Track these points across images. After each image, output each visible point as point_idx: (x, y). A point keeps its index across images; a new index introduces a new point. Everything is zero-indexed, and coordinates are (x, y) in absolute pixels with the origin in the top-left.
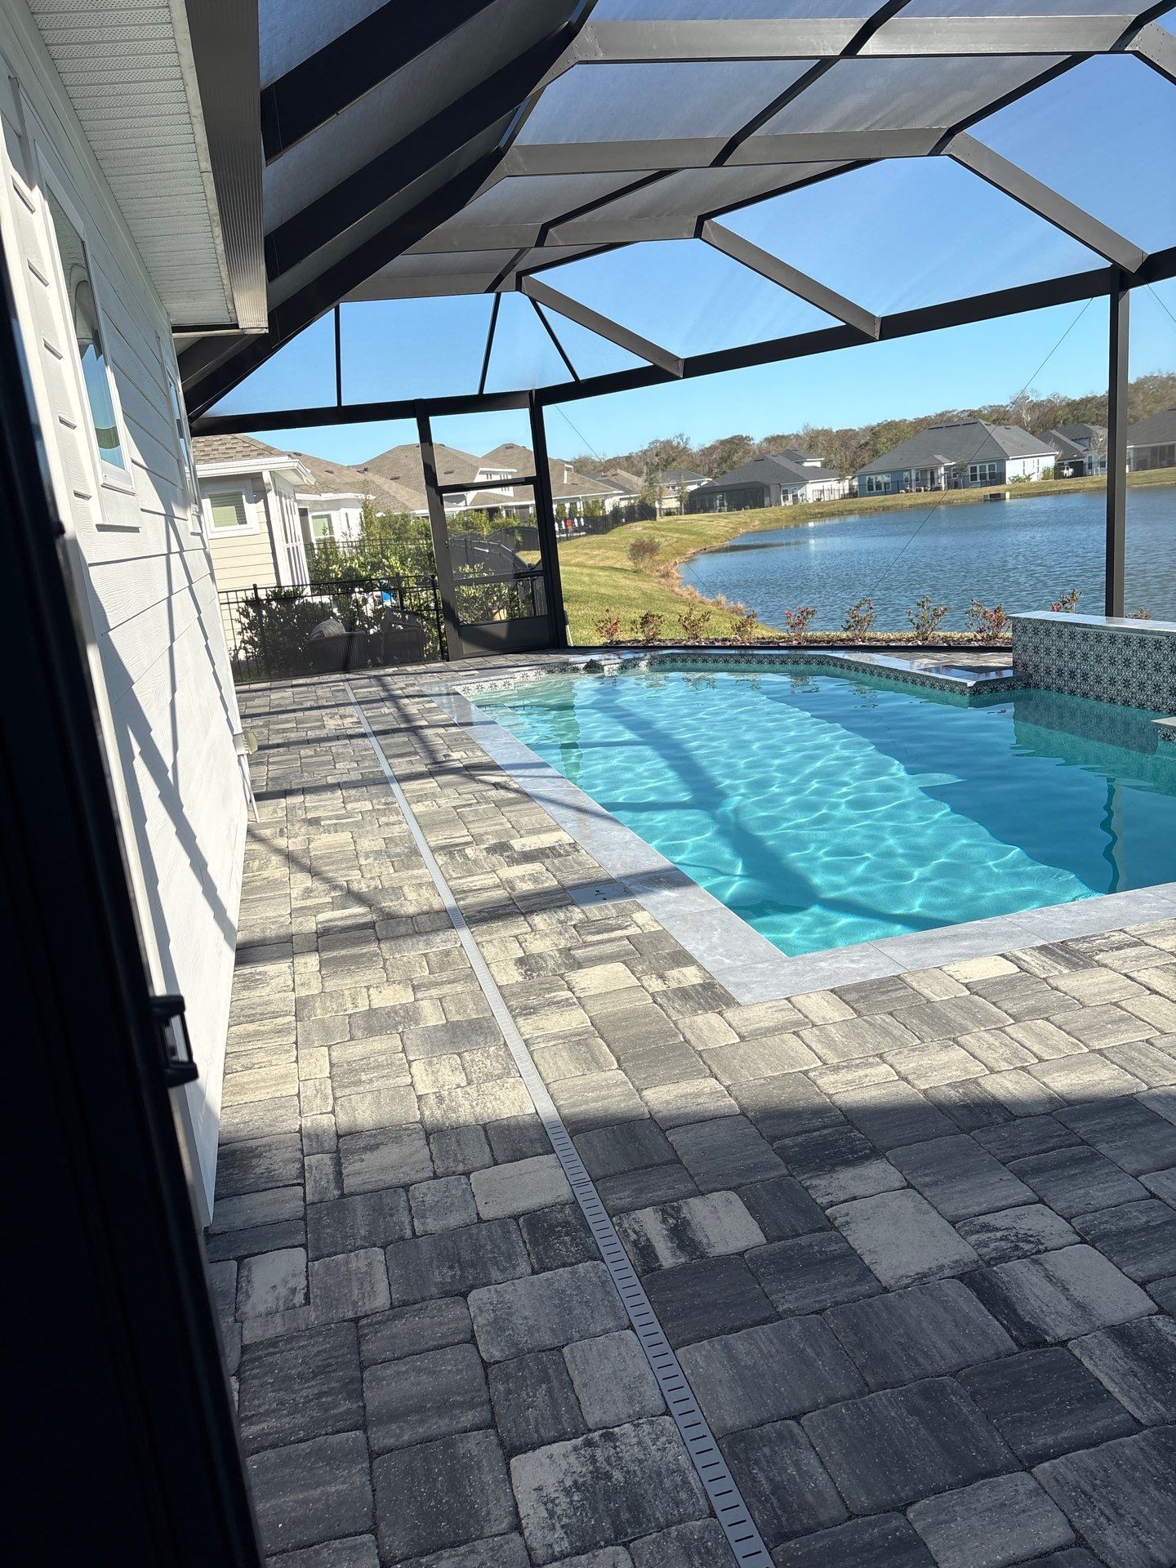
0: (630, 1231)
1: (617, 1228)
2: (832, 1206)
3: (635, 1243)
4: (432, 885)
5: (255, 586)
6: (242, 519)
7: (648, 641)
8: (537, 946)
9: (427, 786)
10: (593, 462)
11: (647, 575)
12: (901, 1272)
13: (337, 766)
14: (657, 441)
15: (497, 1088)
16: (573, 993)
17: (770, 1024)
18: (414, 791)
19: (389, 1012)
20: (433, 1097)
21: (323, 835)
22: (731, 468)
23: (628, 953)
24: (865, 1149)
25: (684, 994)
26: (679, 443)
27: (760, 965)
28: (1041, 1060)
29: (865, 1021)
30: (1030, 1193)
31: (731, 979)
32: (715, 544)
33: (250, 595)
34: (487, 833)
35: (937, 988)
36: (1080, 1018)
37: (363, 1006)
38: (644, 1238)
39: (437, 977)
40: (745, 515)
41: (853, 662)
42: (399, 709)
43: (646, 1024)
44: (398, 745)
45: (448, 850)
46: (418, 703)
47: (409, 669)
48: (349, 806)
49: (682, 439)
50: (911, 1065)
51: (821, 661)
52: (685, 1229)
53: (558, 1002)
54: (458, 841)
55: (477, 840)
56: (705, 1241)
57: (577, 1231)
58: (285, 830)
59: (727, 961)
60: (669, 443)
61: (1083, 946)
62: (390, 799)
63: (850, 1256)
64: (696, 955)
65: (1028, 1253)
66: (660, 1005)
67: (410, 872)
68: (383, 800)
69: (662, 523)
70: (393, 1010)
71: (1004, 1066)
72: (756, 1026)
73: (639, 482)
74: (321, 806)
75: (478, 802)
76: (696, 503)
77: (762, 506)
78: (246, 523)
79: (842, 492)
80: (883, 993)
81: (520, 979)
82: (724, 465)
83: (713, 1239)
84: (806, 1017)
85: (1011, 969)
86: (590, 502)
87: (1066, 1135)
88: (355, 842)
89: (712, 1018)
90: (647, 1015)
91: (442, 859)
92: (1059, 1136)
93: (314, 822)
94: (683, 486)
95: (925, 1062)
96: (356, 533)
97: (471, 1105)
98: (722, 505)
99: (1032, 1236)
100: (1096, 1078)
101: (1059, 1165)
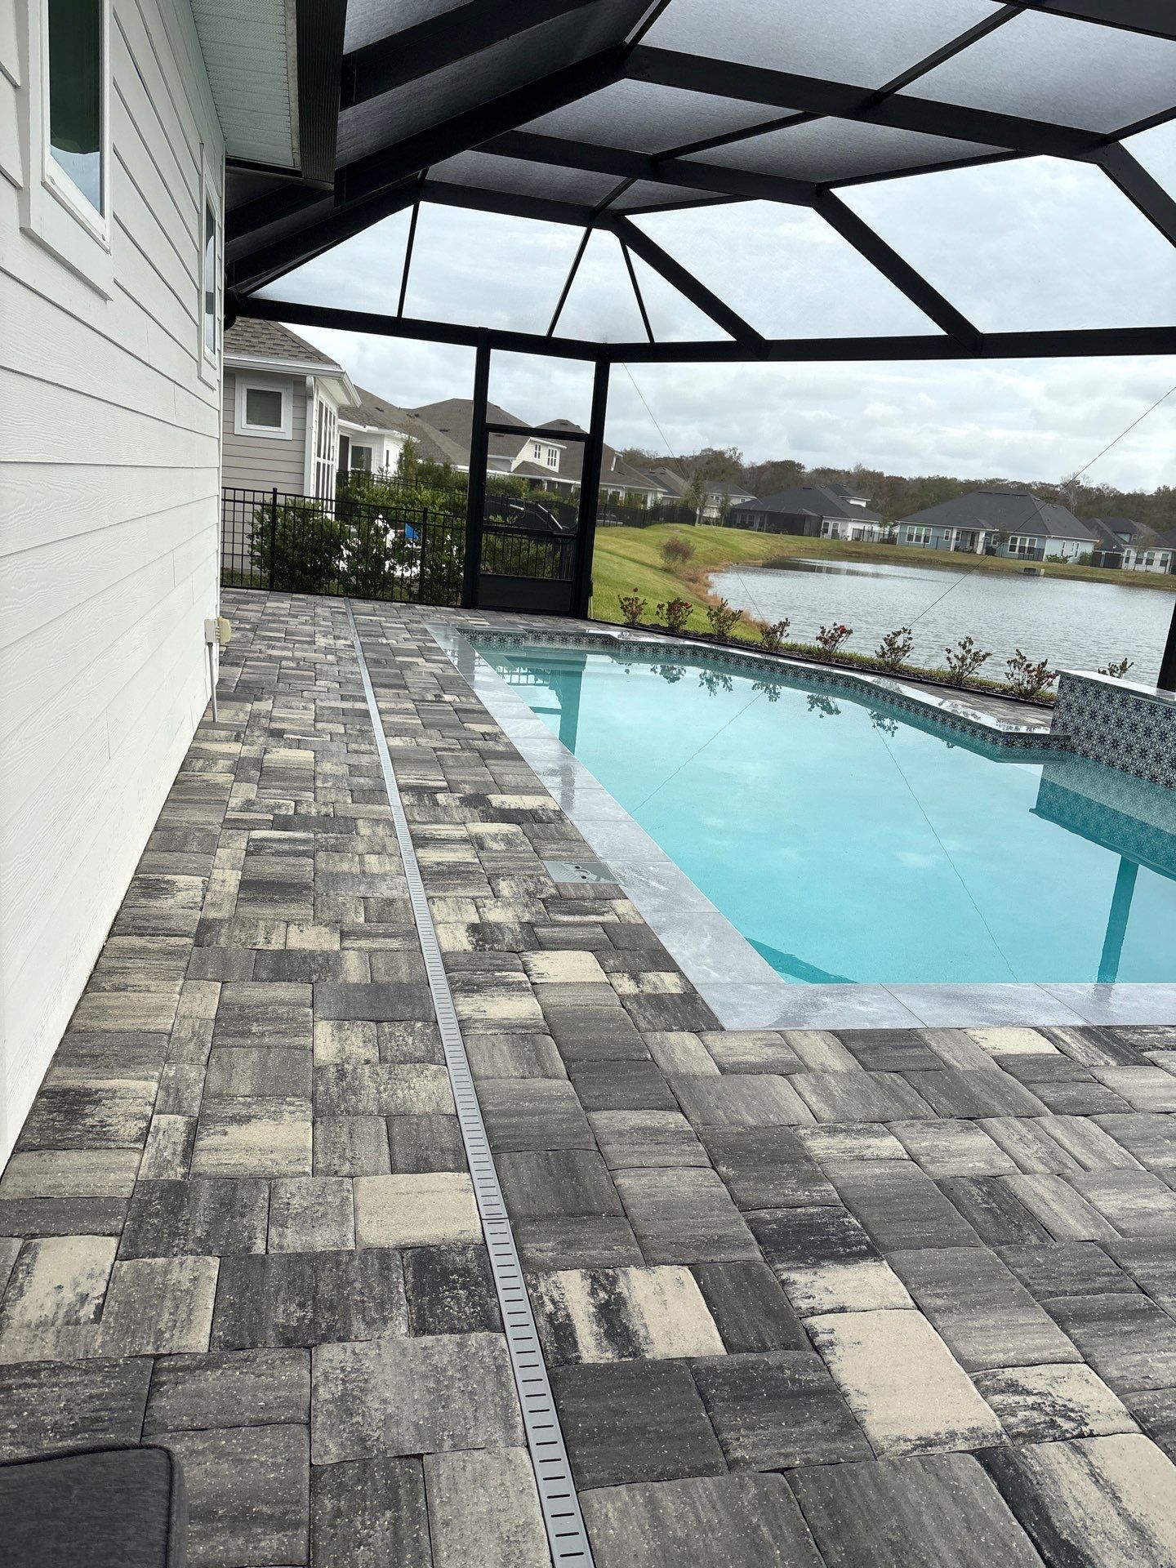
0: (546, 1298)
1: (531, 1291)
2: (813, 1314)
3: (551, 1317)
4: (391, 825)
8: (496, 914)
9: (410, 722)
10: (643, 457)
12: (898, 1431)
13: (318, 683)
15: (415, 1074)
16: (528, 976)
17: (758, 1060)
18: (394, 723)
19: (305, 957)
20: (332, 1069)
23: (599, 943)
24: (860, 1243)
25: (658, 1002)
27: (752, 987)
28: (1084, 1168)
29: (871, 1076)
31: (716, 996)
34: (464, 783)
35: (959, 1053)
36: (1131, 1125)
37: (277, 944)
38: (563, 1313)
39: (371, 927)
40: (782, 539)
43: (608, 1030)
44: (387, 676)
45: (417, 792)
46: (419, 640)
47: (418, 607)
50: (924, 1144)
52: (618, 1310)
53: (508, 984)
54: (431, 784)
55: (452, 787)
56: (643, 1333)
57: (477, 1284)
59: (714, 974)
61: (1134, 1038)
62: (365, 727)
63: (832, 1394)
64: (679, 961)
65: (1068, 1435)
66: (628, 1011)
67: (370, 806)
69: (699, 530)
70: (312, 955)
71: (1038, 1167)
72: (742, 1058)
73: (685, 485)
74: (289, 719)
75: (462, 749)
76: (736, 518)
79: (881, 537)
80: (895, 1048)
81: (469, 948)
82: (771, 487)
83: (653, 1333)
84: (800, 1058)
85: (1048, 1049)
88: (316, 763)
89: (689, 1040)
90: (612, 1019)
91: (409, 801)
92: (1109, 1274)
93: (277, 734)
94: (727, 498)
95: (942, 1143)
97: (377, 1090)
99: (1075, 1411)
101: (1110, 1315)
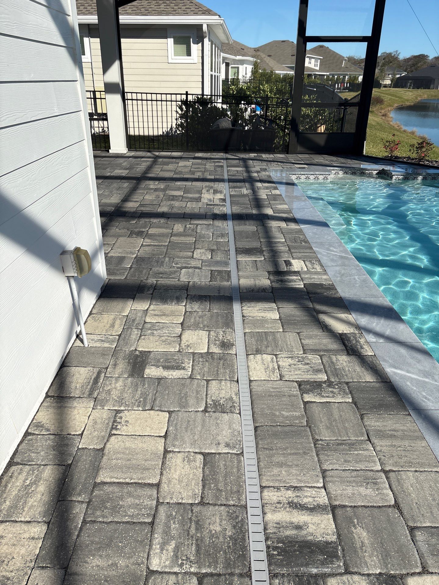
5: (187, 92)
6: (189, 54)
11: (376, 114)
14: (385, 53)
22: (416, 69)
26: (395, 55)
32: (407, 103)
33: (184, 97)
40: (420, 92)
49: (397, 53)
60: (390, 54)
69: (383, 90)
76: (398, 83)
78: (190, 55)
82: (413, 68)
94: (395, 75)
96: (248, 77)
98: (410, 86)
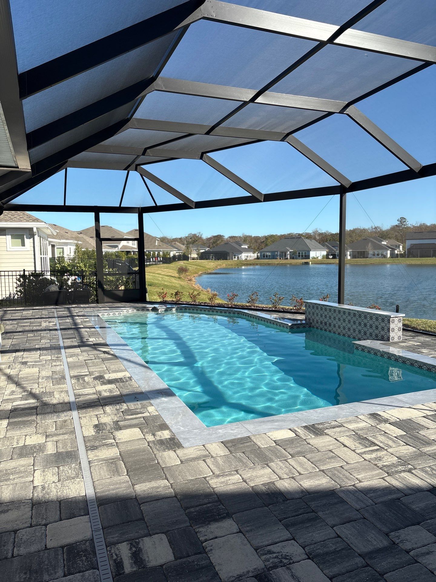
0: (114, 554)
1: (108, 553)
2: (206, 541)
3: (115, 561)
4: (67, 392)
5: (24, 270)
6: (23, 245)
7: (177, 302)
8: (105, 419)
9: (76, 351)
10: (167, 239)
11: (183, 279)
12: (231, 574)
13: (41, 341)
14: (191, 234)
15: (71, 483)
16: (115, 440)
17: (195, 456)
18: (70, 353)
19: (32, 447)
20: (40, 487)
21: (27, 369)
22: (217, 245)
23: (142, 424)
24: (224, 513)
25: (161, 442)
26: (199, 235)
27: (195, 431)
28: (300, 474)
29: (233, 455)
30: (289, 535)
31: (182, 436)
32: (209, 271)
33: (22, 273)
34: (95, 371)
35: (263, 442)
36: (316, 456)
37: (21, 444)
38: (119, 558)
39: (59, 432)
40: (220, 262)
41: (250, 314)
42: (73, 320)
43: (142, 455)
44: (69, 334)
45: (77, 377)
46: (81, 319)
47: (82, 306)
48: (41, 358)
50: (248, 475)
51: (239, 313)
52: (139, 554)
53: (107, 444)
54: (83, 374)
55: (91, 374)
56: (147, 559)
57: (90, 554)
58: (11, 366)
59: (182, 428)
60: (195, 235)
61: (321, 426)
62: (59, 356)
63: (210, 567)
64: (170, 425)
65: (286, 564)
66: (151, 447)
67: (59, 386)
68: (56, 356)
70: (34, 446)
71: (285, 476)
72: (188, 457)
73: (183, 247)
74: (30, 357)
75: (95, 359)
76: (203, 256)
77: (226, 259)
78: (25, 246)
79: (254, 257)
80: (242, 444)
81: (94, 434)
82: (214, 244)
83: (151, 558)
84: (210, 453)
85: (292, 435)
86: (165, 252)
87: (307, 508)
88: (39, 372)
89: (171, 453)
90: (144, 451)
91: (74, 381)
92: (304, 508)
93: (25, 363)
94: (199, 250)
95: (254, 474)
96: (72, 255)
97: (57, 491)
98: (212, 258)
99: (288, 556)
100: (320, 482)
101: (303, 522)
